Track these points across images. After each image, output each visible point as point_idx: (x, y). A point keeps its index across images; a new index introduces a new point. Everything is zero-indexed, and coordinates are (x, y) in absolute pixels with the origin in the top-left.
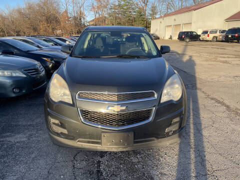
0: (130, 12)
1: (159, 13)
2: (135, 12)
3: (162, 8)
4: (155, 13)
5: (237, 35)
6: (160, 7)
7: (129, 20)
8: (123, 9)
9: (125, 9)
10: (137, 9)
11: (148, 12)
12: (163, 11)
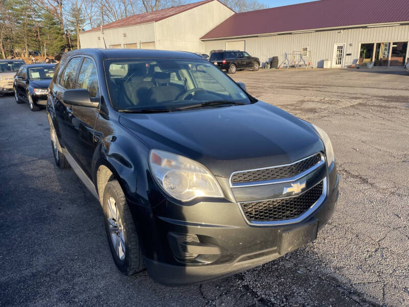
0: (29, 16)
1: (88, 22)
2: (39, 16)
3: (91, 12)
4: (81, 21)
5: (224, 61)
6: (89, 11)
7: (30, 31)
8: (12, 8)
9: (17, 10)
10: (43, 12)
11: (67, 18)
12: (95, 18)
